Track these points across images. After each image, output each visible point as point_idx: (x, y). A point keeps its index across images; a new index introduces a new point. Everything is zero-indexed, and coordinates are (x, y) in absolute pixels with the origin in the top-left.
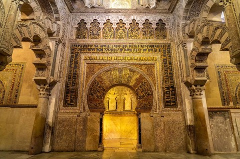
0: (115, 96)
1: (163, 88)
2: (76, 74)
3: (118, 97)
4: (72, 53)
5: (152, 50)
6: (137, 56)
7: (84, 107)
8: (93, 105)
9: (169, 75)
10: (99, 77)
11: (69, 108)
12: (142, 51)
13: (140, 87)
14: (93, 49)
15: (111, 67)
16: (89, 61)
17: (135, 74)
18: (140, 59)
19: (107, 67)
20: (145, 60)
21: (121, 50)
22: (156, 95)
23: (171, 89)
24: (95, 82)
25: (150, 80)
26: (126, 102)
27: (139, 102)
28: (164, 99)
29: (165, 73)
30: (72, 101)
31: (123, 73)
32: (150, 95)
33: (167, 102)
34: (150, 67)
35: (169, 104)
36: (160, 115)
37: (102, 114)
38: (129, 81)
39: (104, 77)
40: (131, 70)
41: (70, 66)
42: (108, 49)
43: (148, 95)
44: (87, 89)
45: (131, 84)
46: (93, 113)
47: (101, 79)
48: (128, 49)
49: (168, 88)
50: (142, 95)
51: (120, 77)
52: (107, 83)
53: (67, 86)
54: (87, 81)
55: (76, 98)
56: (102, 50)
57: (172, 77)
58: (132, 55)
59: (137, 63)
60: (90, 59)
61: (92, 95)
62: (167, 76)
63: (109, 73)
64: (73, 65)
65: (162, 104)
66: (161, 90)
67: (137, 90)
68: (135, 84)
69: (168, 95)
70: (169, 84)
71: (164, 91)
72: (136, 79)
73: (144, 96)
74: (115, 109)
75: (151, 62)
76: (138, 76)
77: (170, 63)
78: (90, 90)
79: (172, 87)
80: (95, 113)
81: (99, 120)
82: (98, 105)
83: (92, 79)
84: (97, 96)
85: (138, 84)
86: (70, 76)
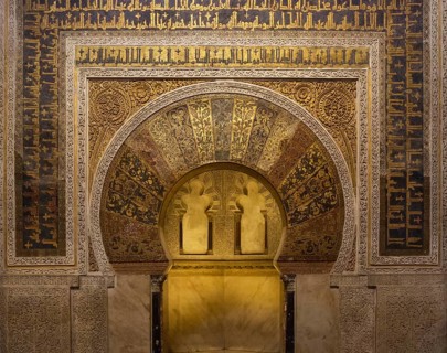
0: (206, 198)
1: (383, 180)
2: (49, 125)
3: (216, 203)
4: (27, 34)
5: (351, 19)
6: (289, 44)
7: (91, 255)
8: (123, 248)
9: (410, 128)
10: (139, 134)
11: (40, 260)
12: (309, 24)
13: (299, 175)
14: (109, 16)
15: (184, 91)
16: (99, 71)
17: (280, 121)
18: (300, 60)
19: (170, 95)
20: (318, 61)
21: (225, 16)
22: (357, 206)
23: (411, 185)
24: (124, 156)
25: (335, 148)
26: (244, 222)
27: (290, 236)
28: (384, 223)
29: (397, 119)
30: (45, 234)
31: (235, 119)
32: (333, 206)
33: (394, 233)
34: (337, 94)
35: (399, 241)
36: (365, 281)
37: (159, 279)
38: (255, 153)
39: (160, 137)
40: (263, 107)
41: (27, 93)
42: (171, 14)
43: (327, 206)
44: (98, 185)
45: (265, 164)
46: (125, 278)
47: (150, 143)
48: (253, 13)
49: (401, 182)
50: (303, 208)
51: (221, 134)
52: (172, 161)
53: (21, 176)
54: (94, 154)
55: (60, 222)
56: (146, 16)
57: (419, 134)
58: (268, 42)
59: (289, 74)
60: (103, 58)
61: (119, 208)
62: (402, 131)
63: (178, 118)
64: (36, 89)
65: (374, 242)
66: (374, 189)
67: (285, 189)
68: (278, 164)
69: (398, 208)
70: (405, 163)
71: (384, 191)
72: (284, 144)
73: (309, 211)
74: (204, 248)
75: (342, 72)
76: (289, 132)
77: (417, 78)
78: (110, 188)
79: (418, 176)
80: (132, 278)
81: (148, 301)
82: (141, 246)
83: (112, 145)
84: (136, 212)
85: (290, 165)
86: (31, 133)
